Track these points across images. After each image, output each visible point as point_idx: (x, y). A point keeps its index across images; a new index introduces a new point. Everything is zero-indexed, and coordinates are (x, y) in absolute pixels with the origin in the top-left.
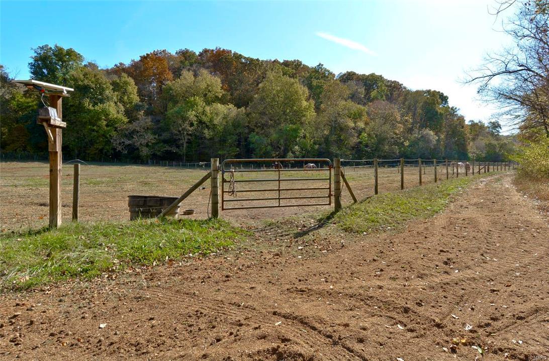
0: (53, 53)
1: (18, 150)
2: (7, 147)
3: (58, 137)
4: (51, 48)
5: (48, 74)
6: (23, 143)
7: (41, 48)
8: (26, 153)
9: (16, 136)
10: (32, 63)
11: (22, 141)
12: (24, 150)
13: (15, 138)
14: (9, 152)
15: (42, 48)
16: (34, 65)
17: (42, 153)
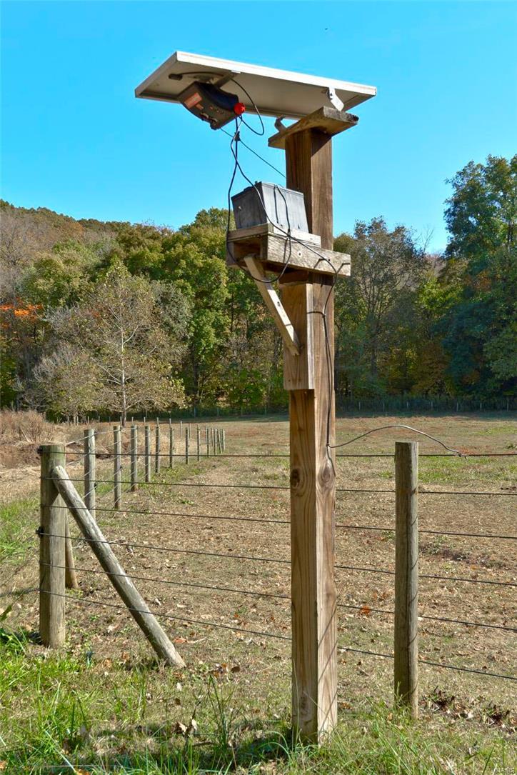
0: (487, 177)
1: (430, 392)
2: (414, 386)
3: (315, 324)
4: (480, 166)
5: (479, 223)
6: (439, 377)
7: (460, 174)
8: (444, 397)
9: (428, 365)
10: (449, 210)
11: (437, 373)
12: (440, 391)
13: (426, 369)
14: (417, 398)
15: (462, 174)
16: (453, 214)
17: (469, 397)
